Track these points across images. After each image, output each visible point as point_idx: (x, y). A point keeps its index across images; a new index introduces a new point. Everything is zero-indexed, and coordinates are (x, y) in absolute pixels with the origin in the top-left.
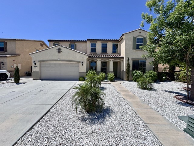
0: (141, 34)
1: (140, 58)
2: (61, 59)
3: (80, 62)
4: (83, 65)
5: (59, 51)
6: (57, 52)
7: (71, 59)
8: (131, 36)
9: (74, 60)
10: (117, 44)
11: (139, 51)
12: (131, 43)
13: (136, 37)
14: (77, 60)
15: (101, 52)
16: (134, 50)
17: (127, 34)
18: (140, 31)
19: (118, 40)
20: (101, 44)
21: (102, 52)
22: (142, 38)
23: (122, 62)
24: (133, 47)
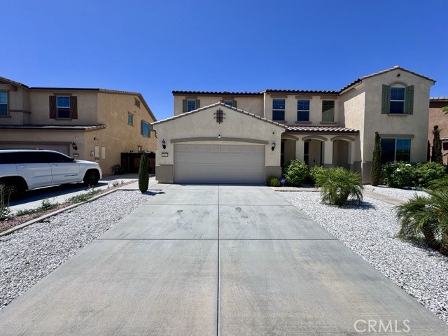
0: (401, 79)
1: (397, 133)
2: (225, 135)
3: (266, 143)
4: (273, 149)
5: (220, 117)
6: (216, 120)
7: (246, 135)
8: (378, 84)
9: (253, 137)
10: (333, 102)
11: (395, 118)
12: (378, 99)
13: (389, 86)
14: (259, 139)
15: (296, 120)
16: (385, 116)
17: (370, 79)
18: (399, 71)
19: (338, 93)
20: (296, 101)
21: (298, 120)
22: (403, 87)
23: (353, 143)
24: (382, 109)
